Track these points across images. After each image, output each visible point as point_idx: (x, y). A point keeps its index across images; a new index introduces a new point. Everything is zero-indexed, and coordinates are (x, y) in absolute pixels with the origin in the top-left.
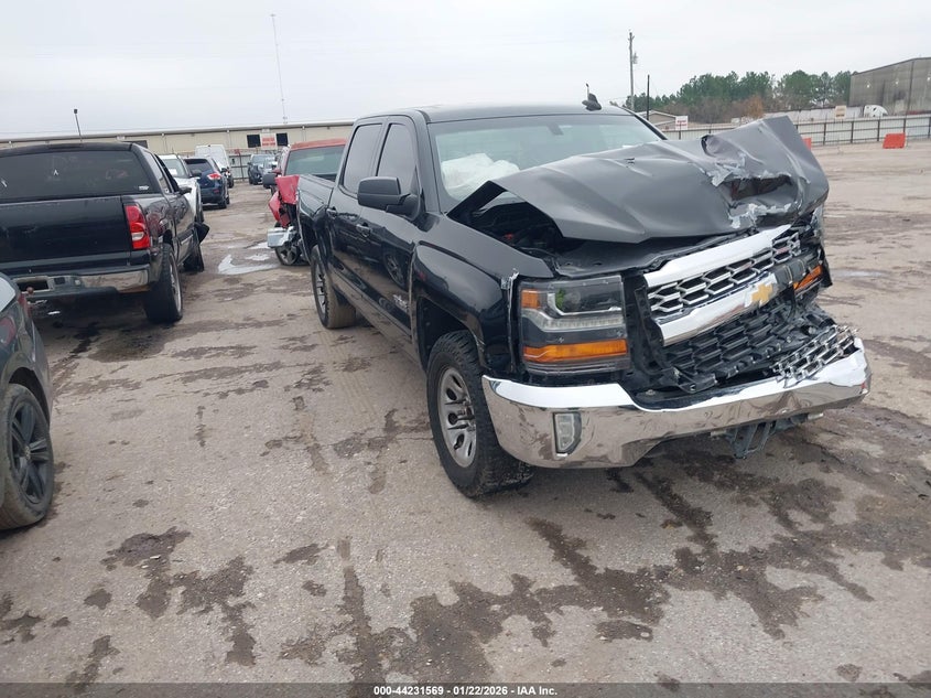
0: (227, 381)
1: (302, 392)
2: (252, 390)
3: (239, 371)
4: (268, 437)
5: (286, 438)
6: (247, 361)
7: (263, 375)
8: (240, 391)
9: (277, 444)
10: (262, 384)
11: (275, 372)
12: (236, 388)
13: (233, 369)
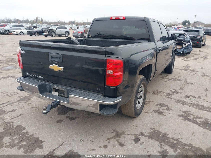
0: (197, 102)
1: (179, 91)
2: (191, 96)
3: (191, 105)
4: (192, 85)
5: (189, 84)
6: (186, 108)
7: (184, 99)
8: (194, 97)
9: (191, 84)
10: (187, 97)
11: (180, 99)
12: (195, 99)
13: (193, 106)
